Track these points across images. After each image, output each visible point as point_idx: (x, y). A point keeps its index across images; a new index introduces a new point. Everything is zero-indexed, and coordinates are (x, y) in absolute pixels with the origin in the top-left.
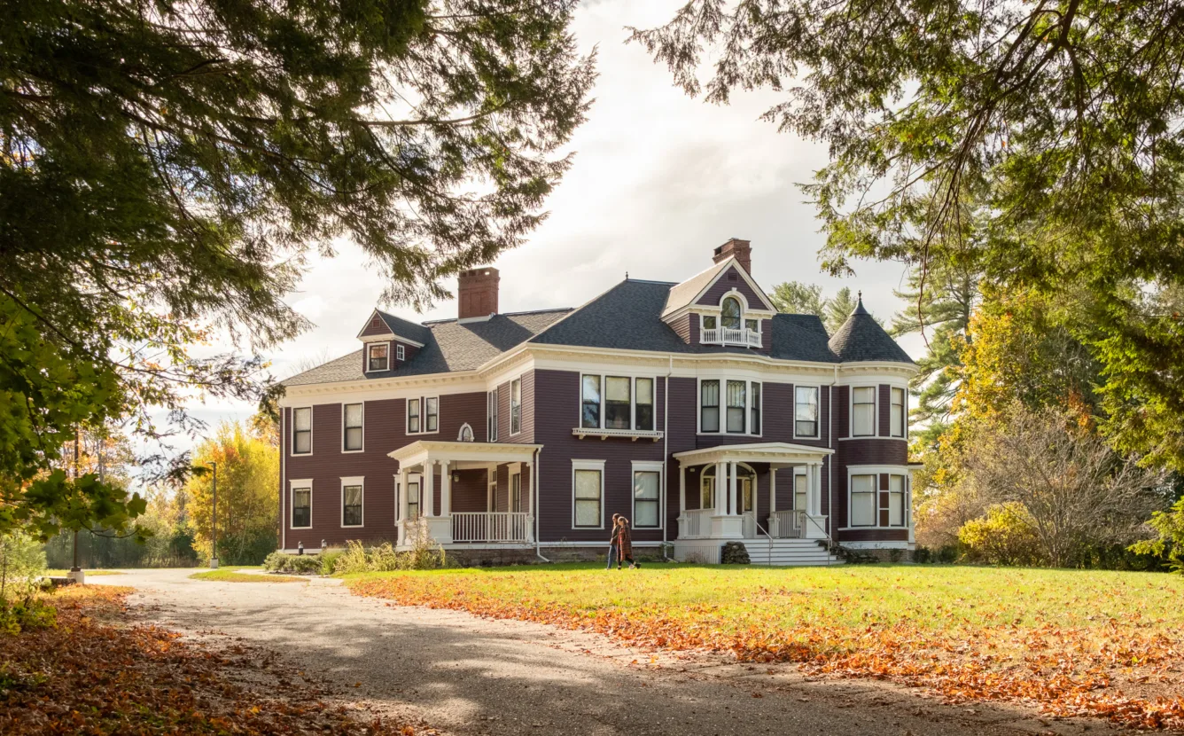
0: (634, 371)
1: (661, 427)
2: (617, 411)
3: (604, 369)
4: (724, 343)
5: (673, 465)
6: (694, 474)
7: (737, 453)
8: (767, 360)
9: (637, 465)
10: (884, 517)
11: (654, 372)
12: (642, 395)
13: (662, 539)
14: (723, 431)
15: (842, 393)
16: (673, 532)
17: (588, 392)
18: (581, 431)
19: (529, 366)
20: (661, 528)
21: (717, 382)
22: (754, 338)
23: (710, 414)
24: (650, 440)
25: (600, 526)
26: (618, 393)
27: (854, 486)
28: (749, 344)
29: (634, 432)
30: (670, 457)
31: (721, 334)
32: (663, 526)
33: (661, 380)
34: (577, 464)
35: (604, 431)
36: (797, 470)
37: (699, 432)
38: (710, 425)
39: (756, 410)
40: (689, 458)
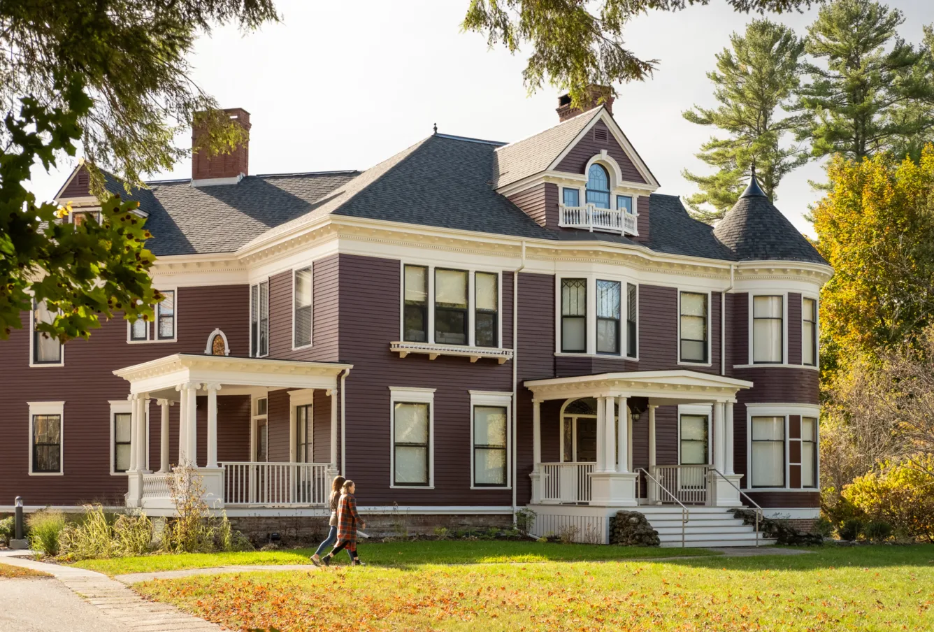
0: (473, 262)
1: (508, 343)
2: (452, 320)
3: (433, 258)
4: (591, 226)
5: (525, 396)
6: (551, 408)
7: (628, 383)
8: (644, 252)
9: (478, 397)
10: (796, 481)
11: (499, 265)
12: (483, 298)
13: (510, 504)
14: (591, 352)
15: (739, 303)
16: (525, 495)
17: (411, 291)
18: (404, 347)
19: (331, 248)
20: (509, 487)
21: (583, 282)
22: (629, 223)
23: (573, 327)
24: (493, 362)
25: (427, 484)
26: (448, 292)
27: (757, 431)
28: (624, 229)
29: (473, 350)
30: (520, 385)
31: (589, 214)
32: (512, 485)
33: (508, 276)
34: (398, 393)
35: (433, 347)
36: (683, 409)
37: (558, 353)
38: (573, 342)
39: (631, 324)
40: (546, 389)
